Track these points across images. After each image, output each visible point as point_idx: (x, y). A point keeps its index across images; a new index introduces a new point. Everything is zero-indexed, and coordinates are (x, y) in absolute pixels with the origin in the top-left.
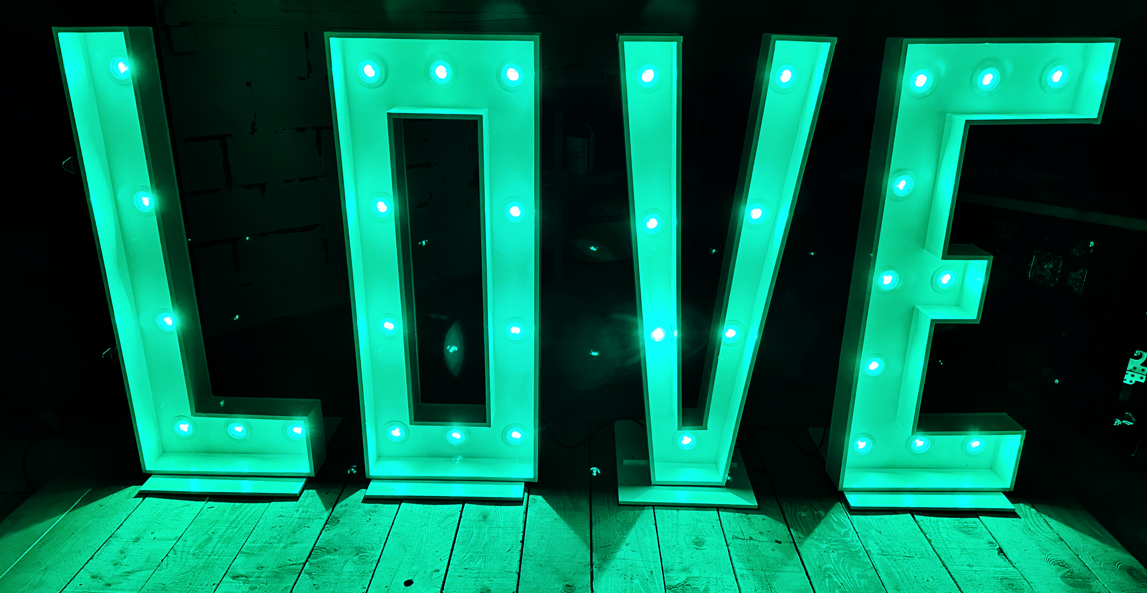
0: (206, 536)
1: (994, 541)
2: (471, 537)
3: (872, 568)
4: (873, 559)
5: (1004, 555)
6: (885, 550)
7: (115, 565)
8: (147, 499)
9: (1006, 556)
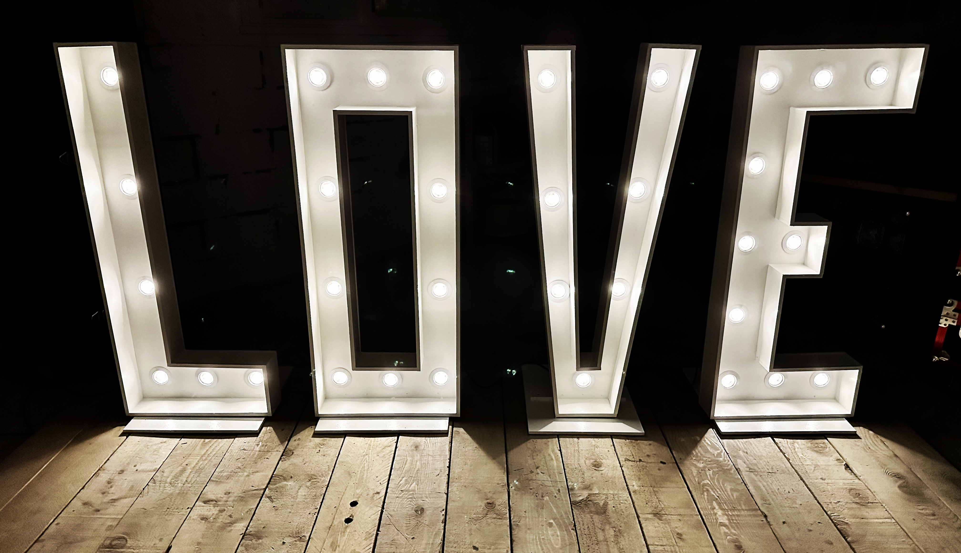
0: (180, 468)
1: (841, 458)
2: (405, 464)
3: (742, 483)
4: (742, 475)
5: (850, 469)
6: (752, 467)
7: (103, 493)
8: (130, 437)
9: (851, 471)
